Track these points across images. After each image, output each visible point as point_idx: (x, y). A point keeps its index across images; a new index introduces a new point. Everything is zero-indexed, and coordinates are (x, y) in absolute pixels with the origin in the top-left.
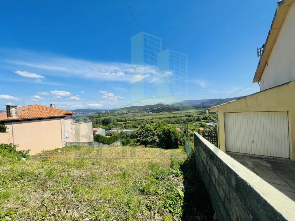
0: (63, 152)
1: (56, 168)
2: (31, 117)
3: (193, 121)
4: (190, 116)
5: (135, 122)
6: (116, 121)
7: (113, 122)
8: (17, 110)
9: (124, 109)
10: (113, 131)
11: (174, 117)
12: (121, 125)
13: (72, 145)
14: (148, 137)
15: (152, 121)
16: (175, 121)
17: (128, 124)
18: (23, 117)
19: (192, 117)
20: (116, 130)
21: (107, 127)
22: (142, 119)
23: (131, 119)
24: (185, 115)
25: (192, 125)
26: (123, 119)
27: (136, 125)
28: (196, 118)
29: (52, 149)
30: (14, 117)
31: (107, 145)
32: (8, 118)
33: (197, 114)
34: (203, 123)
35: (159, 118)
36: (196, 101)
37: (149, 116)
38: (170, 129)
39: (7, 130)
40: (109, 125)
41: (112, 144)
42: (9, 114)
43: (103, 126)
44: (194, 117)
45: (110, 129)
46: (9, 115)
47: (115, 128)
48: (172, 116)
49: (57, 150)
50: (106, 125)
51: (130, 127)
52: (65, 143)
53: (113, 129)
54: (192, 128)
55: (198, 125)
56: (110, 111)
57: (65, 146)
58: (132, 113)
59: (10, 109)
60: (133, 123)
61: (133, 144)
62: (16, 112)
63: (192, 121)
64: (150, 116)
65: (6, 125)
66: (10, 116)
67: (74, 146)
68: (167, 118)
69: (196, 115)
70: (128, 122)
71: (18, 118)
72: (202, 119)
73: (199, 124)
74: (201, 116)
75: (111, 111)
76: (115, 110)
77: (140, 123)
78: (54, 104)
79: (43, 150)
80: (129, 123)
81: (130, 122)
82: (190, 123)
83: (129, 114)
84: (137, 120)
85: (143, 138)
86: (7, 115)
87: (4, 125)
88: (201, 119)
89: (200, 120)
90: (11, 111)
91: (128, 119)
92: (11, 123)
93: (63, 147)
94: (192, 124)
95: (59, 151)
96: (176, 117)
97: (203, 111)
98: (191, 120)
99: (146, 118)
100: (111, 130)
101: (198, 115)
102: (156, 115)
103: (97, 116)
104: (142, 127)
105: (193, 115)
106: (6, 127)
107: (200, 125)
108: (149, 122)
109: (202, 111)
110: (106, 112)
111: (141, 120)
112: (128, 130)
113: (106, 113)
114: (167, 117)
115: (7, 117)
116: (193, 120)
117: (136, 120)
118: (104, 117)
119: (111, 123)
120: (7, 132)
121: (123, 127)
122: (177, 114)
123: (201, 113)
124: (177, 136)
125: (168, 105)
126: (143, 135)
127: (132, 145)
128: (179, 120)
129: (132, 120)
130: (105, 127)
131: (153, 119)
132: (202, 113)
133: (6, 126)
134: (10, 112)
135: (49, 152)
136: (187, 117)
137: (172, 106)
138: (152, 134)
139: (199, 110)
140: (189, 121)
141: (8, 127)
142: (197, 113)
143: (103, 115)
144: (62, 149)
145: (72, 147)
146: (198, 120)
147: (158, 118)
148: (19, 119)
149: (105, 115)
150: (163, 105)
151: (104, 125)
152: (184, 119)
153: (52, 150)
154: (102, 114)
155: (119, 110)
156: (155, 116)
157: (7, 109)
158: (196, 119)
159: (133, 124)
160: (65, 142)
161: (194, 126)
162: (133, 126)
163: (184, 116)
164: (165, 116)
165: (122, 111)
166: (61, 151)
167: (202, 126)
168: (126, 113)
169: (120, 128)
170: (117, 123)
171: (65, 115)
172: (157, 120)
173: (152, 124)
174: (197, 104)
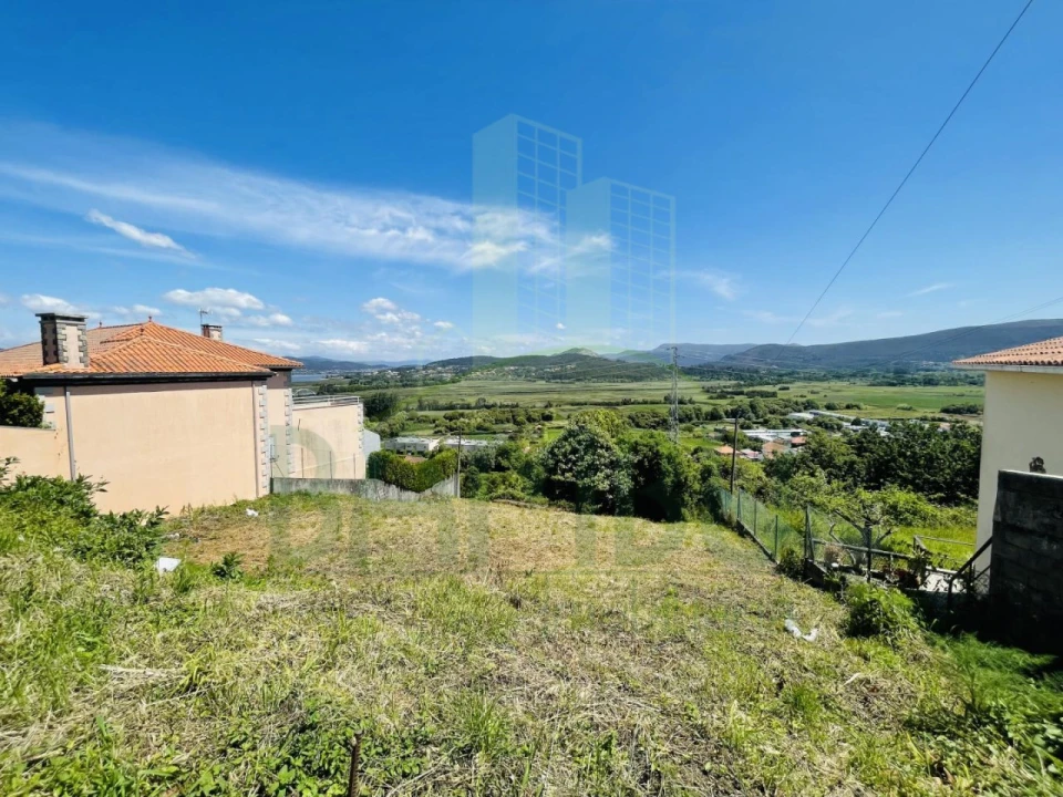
0: (263, 517)
2: (141, 369)
3: (695, 421)
4: (682, 402)
5: (485, 412)
6: (416, 405)
7: (407, 410)
8: (85, 338)
9: (444, 366)
10: (405, 440)
11: (625, 403)
12: (434, 421)
13: (294, 489)
14: (595, 474)
15: (547, 412)
16: (630, 417)
17: (462, 419)
18: (108, 367)
19: (690, 406)
20: (416, 440)
21: (384, 426)
22: (510, 403)
23: (472, 401)
25: (691, 435)
26: (443, 402)
27: (487, 425)
28: (706, 409)
29: (219, 504)
30: (73, 363)
32: (47, 368)
33: (709, 395)
34: (730, 428)
35: (572, 404)
37: (534, 393)
39: (46, 418)
40: (391, 421)
41: (428, 492)
42: (51, 350)
43: (371, 421)
44: (696, 406)
45: (393, 435)
46: (51, 353)
47: (414, 430)
48: (620, 397)
49: (239, 506)
50: (380, 420)
51: (467, 431)
52: (267, 483)
53: (405, 436)
54: (692, 447)
55: (713, 435)
56: (392, 370)
57: (266, 492)
58: (472, 379)
59: (55, 331)
60: (478, 418)
62: (81, 343)
63: (690, 420)
64: (538, 396)
65: (41, 398)
66: (58, 361)
68: (599, 404)
69: (704, 398)
70: (461, 411)
71: (90, 370)
72: (728, 414)
73: (716, 430)
74: (725, 405)
75: (398, 370)
76: (413, 367)
77: (503, 417)
78: (218, 328)
79: (187, 505)
80: (462, 415)
81: (467, 411)
82: (683, 425)
83: (463, 383)
84: (494, 406)
86: (45, 354)
87: (32, 394)
88: (723, 415)
89: (721, 418)
90: (59, 337)
91: (460, 402)
92: (61, 389)
93: (261, 496)
94: (690, 430)
95: (250, 512)
96: (633, 403)
97: (729, 387)
98: (687, 416)
99: (524, 400)
100: (400, 440)
101: (711, 398)
102: (559, 392)
103: (346, 386)
105: (694, 399)
106: (42, 407)
107: (719, 434)
108: (535, 416)
109: (725, 387)
110: (380, 372)
111: (507, 406)
112: (462, 442)
113: (382, 377)
114: (599, 401)
115: (46, 363)
116: (694, 416)
117: (488, 407)
118: (373, 392)
119: (399, 413)
120: (47, 428)
121: (443, 429)
122: (636, 390)
123: (722, 392)
125: (605, 360)
127: (499, 497)
128: (643, 416)
129: (473, 405)
130: (375, 424)
131: (551, 406)
132: (728, 393)
133: (40, 402)
134: (55, 342)
135: (212, 512)
136: (674, 406)
137: (618, 361)
138: (612, 462)
139: (714, 383)
140: (681, 421)
141: (52, 404)
142: (708, 391)
143: (369, 383)
144: (258, 505)
146: (714, 417)
147: (568, 404)
148: (92, 374)
149: (374, 384)
150: (587, 356)
151: (374, 417)
152: (663, 410)
153: (221, 508)
154: (366, 377)
155: (425, 368)
156: (556, 396)
157: (44, 331)
158: (707, 414)
159: (479, 420)
160: (268, 477)
161: (699, 437)
162: (478, 428)
163: (663, 400)
164: (594, 397)
165: (439, 372)
166: (256, 514)
167: (727, 439)
168: (453, 382)
169: (432, 432)
170: (420, 413)
171: (268, 370)
172: (563, 410)
173: (546, 423)
174: (709, 358)
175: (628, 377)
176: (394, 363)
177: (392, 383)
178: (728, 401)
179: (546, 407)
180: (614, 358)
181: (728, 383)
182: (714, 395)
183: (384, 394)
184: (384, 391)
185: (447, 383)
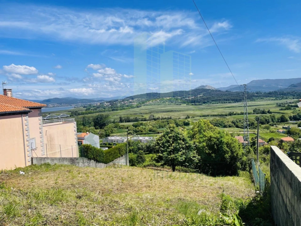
1: (18, 202)
3: (271, 123)
4: (263, 112)
5: (154, 122)
6: (118, 120)
7: (114, 122)
9: (133, 99)
10: (113, 138)
11: (230, 114)
12: (127, 128)
15: (186, 121)
16: (233, 122)
17: (141, 126)
19: (268, 115)
20: (118, 138)
21: (102, 131)
22: (167, 117)
23: (147, 117)
24: (254, 111)
25: (269, 131)
26: (132, 118)
27: (154, 129)
28: (278, 116)
31: (103, 165)
33: (280, 108)
34: (291, 126)
35: (201, 117)
36: (278, 81)
37: (180, 111)
38: (221, 137)
40: (105, 128)
43: (96, 129)
44: (272, 114)
45: (108, 135)
47: (118, 133)
48: (227, 111)
50: (101, 128)
51: (144, 132)
53: (113, 136)
54: (268, 137)
55: (281, 131)
56: (107, 102)
58: (148, 105)
60: (150, 125)
61: (151, 164)
63: (268, 122)
64: (182, 112)
67: (45, 164)
68: (216, 116)
69: (277, 109)
70: (141, 122)
72: (291, 118)
73: (283, 128)
74: (289, 113)
75: (109, 102)
76: (117, 101)
77: (163, 124)
80: (142, 124)
81: (144, 122)
82: (263, 126)
83: (143, 107)
84: (158, 119)
85: (170, 153)
88: (289, 119)
89: (287, 121)
91: (141, 117)
94: (268, 128)
96: (235, 114)
97: (293, 103)
98: (266, 120)
99: (174, 115)
100: (109, 138)
101: (282, 110)
102: (193, 110)
103: (84, 111)
104: (167, 133)
105: (271, 110)
107: (285, 130)
108: (180, 123)
109: (290, 103)
110: (101, 104)
111: (165, 118)
112: (141, 138)
113: (102, 106)
114: (216, 113)
116: (270, 120)
117: (155, 120)
118: (97, 114)
119: (110, 125)
121: (132, 132)
122: (237, 107)
123: (289, 106)
124: (236, 151)
125: (219, 91)
126: (168, 148)
127: (148, 166)
128: (240, 121)
129: (148, 118)
130: (98, 130)
131: (189, 118)
132: (292, 106)
136: (258, 115)
137: (227, 91)
139: (283, 101)
140: (263, 123)
142: (280, 106)
143: (95, 109)
145: (43, 167)
146: (283, 120)
147: (198, 116)
149: (98, 109)
150: (209, 90)
151: (97, 127)
152: (252, 117)
153: (9, 170)
154: (94, 107)
155: (123, 100)
156: (192, 112)
158: (278, 119)
159: (150, 126)
161: (272, 132)
162: (150, 131)
163: (252, 112)
164: (213, 112)
165: (130, 102)
167: (289, 133)
168: (138, 107)
169: (126, 133)
170: (121, 124)
171: (28, 109)
172: (195, 120)
173: (186, 127)
174: (281, 87)
175: (232, 100)
176: (107, 98)
177: (107, 109)
178: (292, 111)
179: (186, 118)
180: (224, 90)
181: (293, 101)
182: (284, 108)
183: (102, 115)
184: (103, 113)
185: (134, 108)
